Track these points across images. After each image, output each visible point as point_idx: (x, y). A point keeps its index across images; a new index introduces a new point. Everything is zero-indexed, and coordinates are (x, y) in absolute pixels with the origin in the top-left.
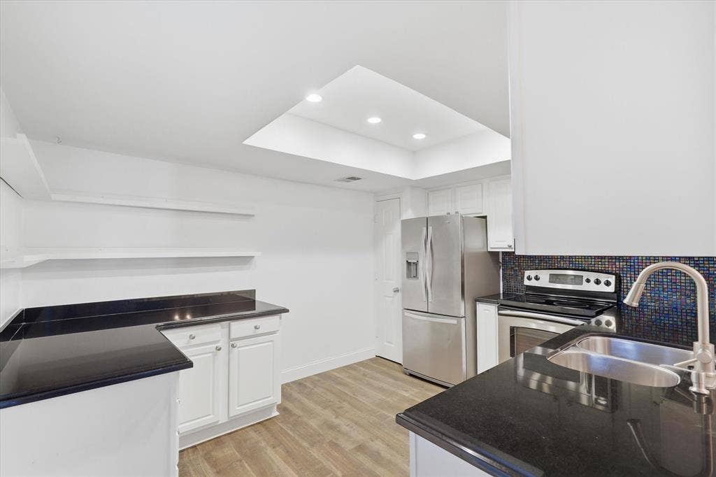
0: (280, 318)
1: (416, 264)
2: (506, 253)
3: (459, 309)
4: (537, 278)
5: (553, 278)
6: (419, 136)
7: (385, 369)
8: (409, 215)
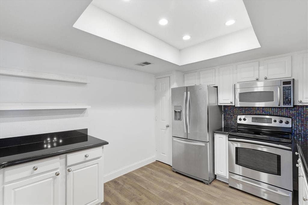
0: (103, 148)
1: (180, 112)
2: (226, 106)
3: (206, 137)
4: (245, 120)
5: (254, 120)
6: (187, 37)
7: (162, 169)
8: (175, 86)
